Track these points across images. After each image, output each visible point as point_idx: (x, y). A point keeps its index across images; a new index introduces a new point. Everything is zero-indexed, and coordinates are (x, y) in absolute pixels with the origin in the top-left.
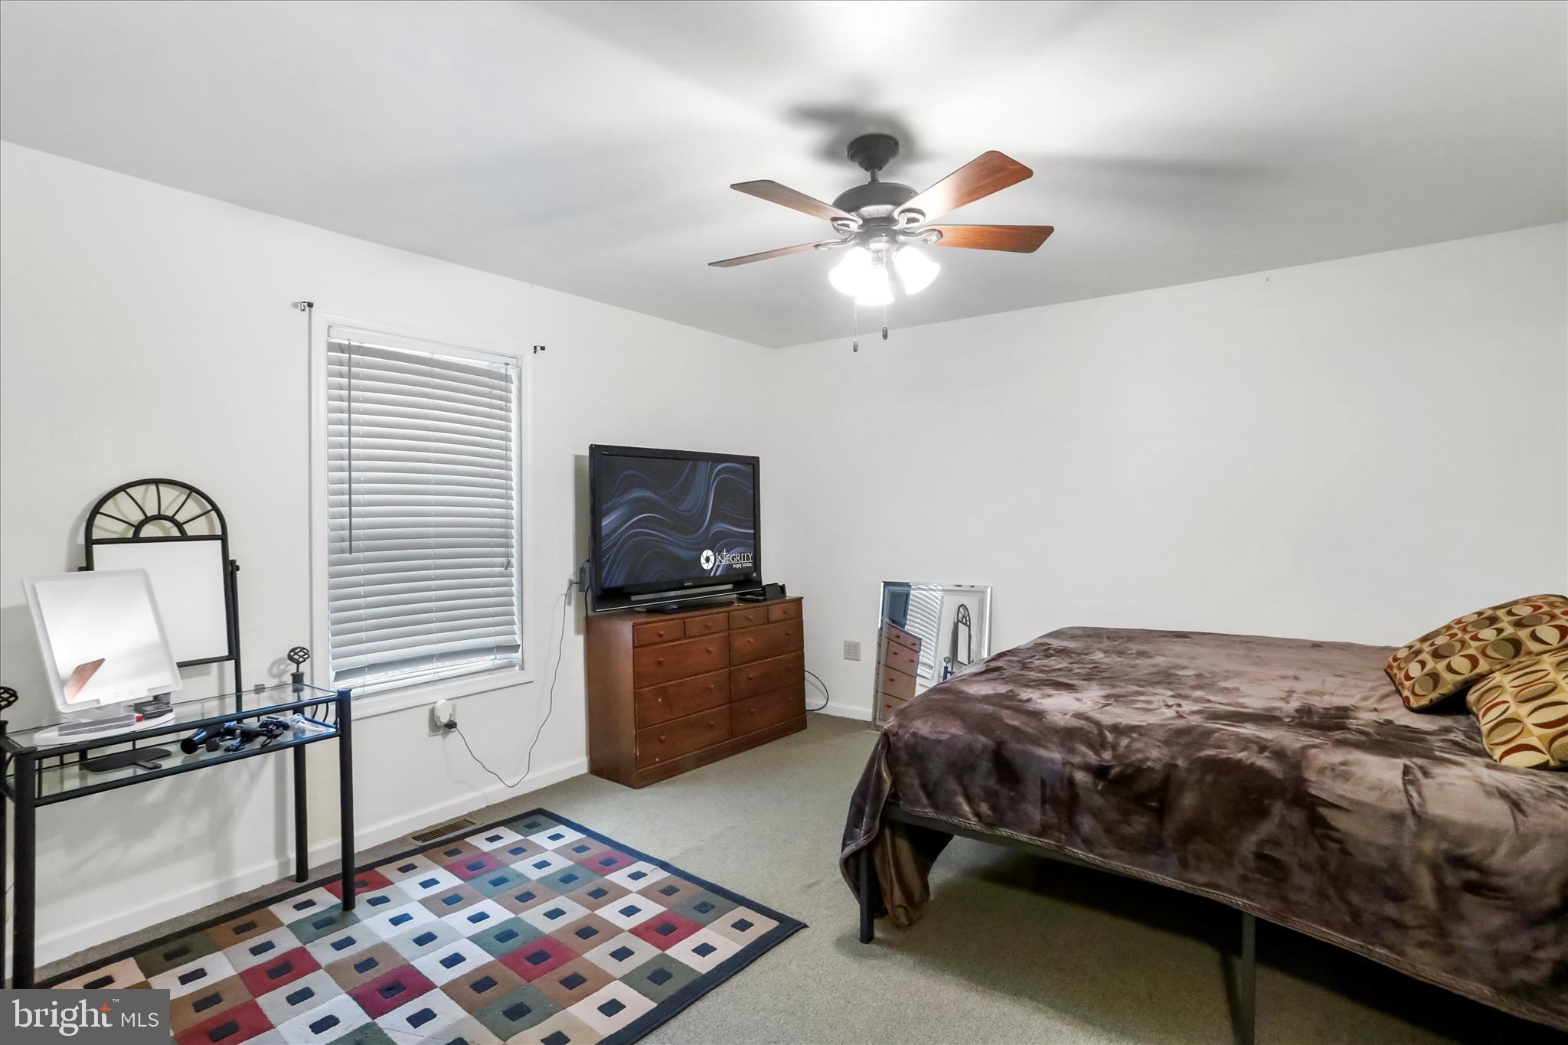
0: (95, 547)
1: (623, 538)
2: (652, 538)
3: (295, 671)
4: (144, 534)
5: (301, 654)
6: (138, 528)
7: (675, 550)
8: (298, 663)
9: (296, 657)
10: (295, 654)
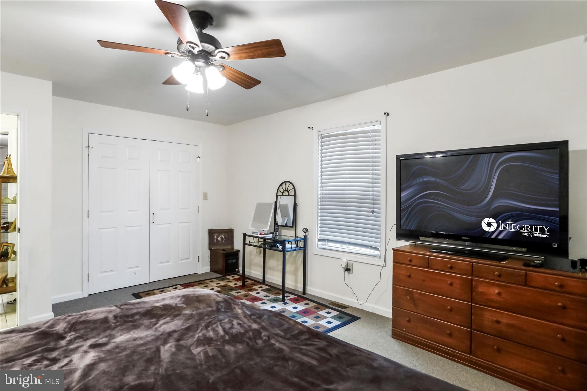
0: (279, 197)
1: (414, 204)
2: (437, 205)
3: (304, 235)
4: (284, 194)
5: (306, 230)
6: (283, 193)
7: (457, 215)
8: (305, 233)
9: (305, 231)
10: (305, 230)
